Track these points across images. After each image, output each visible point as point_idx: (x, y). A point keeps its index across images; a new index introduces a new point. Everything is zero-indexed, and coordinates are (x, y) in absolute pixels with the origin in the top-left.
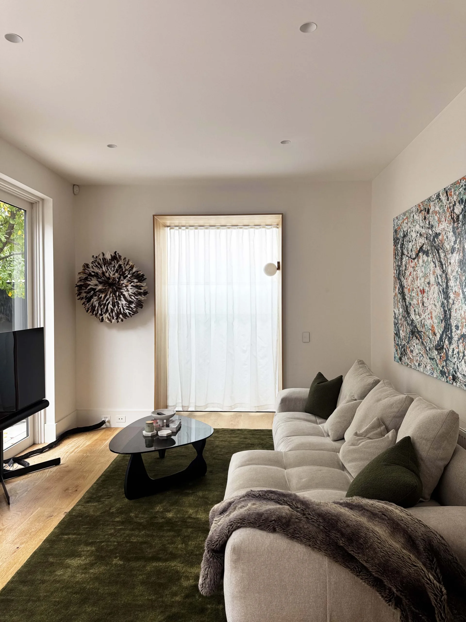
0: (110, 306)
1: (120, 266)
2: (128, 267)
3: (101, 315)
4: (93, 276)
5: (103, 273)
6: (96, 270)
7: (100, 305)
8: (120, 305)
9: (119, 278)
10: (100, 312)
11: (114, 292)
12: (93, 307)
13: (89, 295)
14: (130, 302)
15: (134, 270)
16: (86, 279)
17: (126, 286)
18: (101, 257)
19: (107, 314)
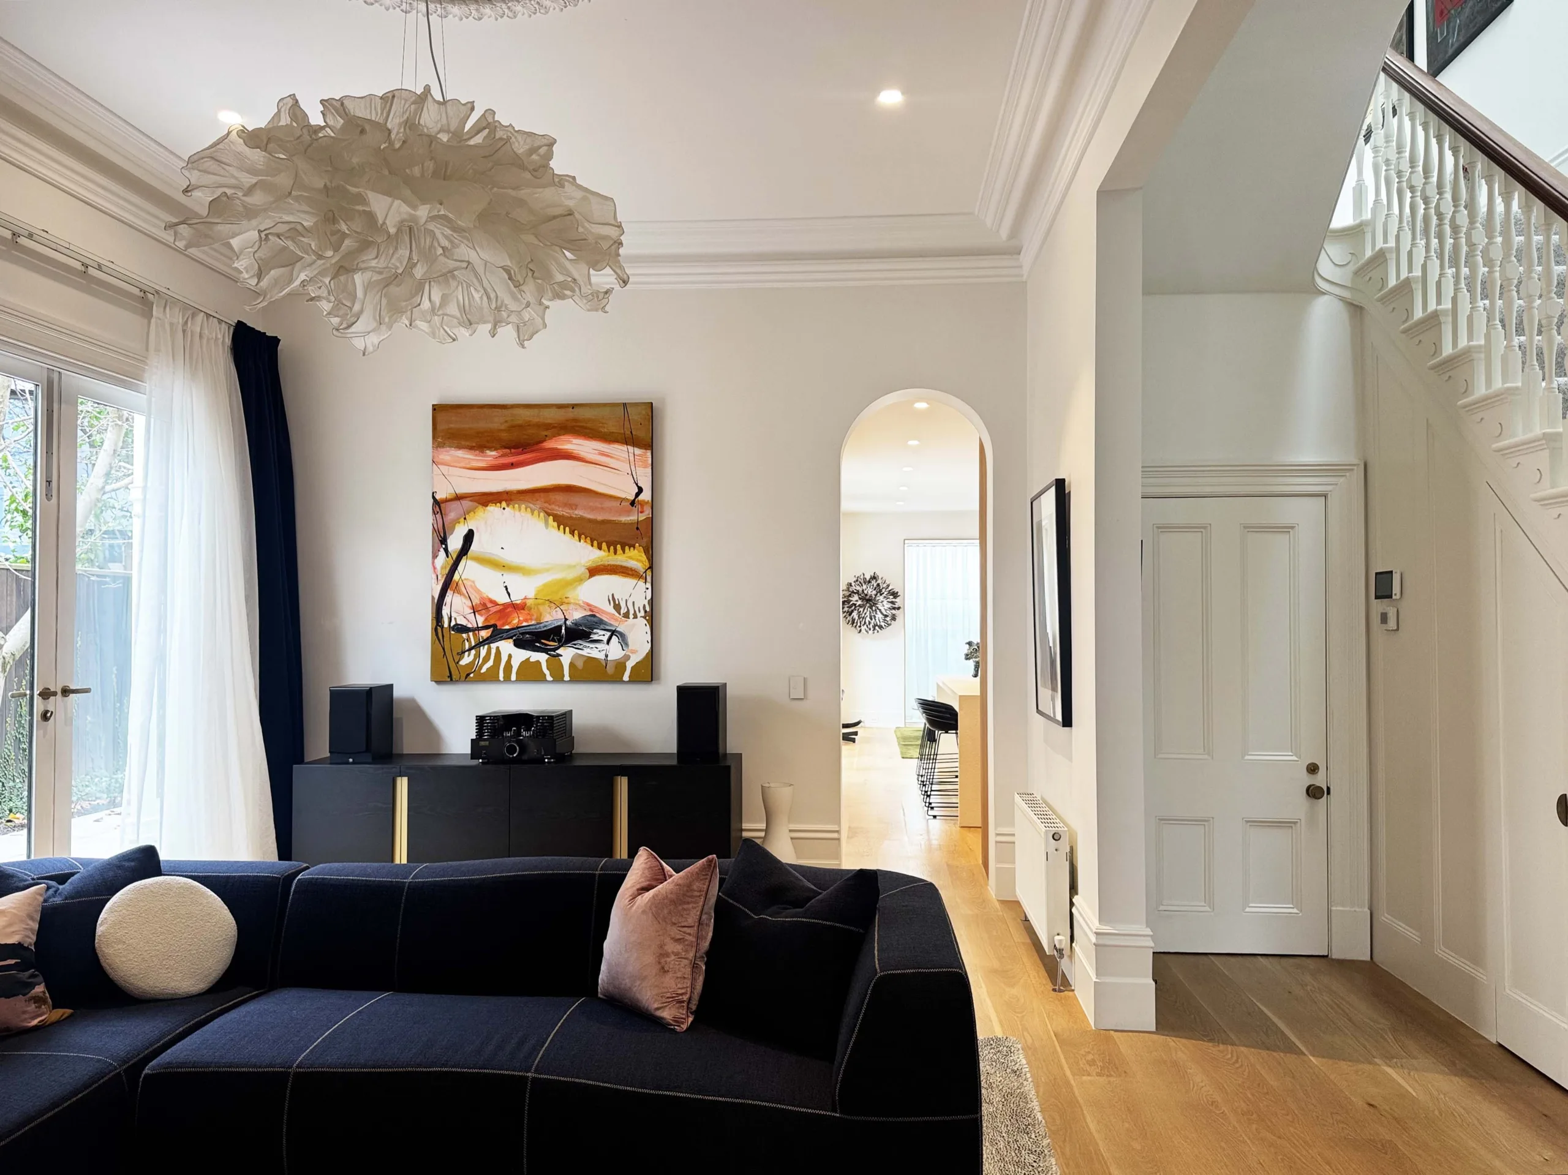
0: (868, 619)
1: (878, 585)
2: (885, 585)
3: (860, 627)
4: (855, 593)
5: (863, 591)
6: (858, 588)
7: (859, 618)
8: (877, 618)
9: (876, 595)
10: (859, 624)
11: (871, 607)
12: (853, 620)
13: (850, 610)
14: (886, 616)
15: (890, 588)
16: (850, 596)
17: (882, 602)
18: (862, 577)
19: (865, 626)
